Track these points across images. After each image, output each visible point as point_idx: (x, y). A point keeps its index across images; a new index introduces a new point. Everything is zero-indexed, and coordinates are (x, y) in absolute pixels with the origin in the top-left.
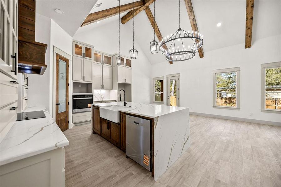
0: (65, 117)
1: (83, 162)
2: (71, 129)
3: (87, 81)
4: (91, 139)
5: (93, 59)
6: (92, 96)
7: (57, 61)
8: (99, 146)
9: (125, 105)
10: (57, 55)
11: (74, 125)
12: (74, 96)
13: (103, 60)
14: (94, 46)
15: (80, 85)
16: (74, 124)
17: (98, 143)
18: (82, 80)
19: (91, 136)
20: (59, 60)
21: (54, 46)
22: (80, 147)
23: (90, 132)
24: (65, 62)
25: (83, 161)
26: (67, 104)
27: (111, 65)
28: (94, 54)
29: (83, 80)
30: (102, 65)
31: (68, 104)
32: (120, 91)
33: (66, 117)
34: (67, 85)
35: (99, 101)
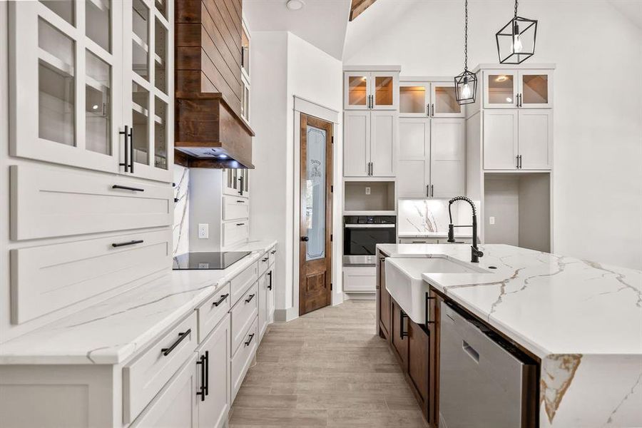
0: (323, 273)
1: (313, 416)
2: (336, 308)
3: (380, 175)
4: (367, 351)
5: (398, 108)
6: (392, 219)
7: (303, 132)
8: (375, 383)
9: (475, 260)
10: (303, 116)
11: (347, 297)
12: (347, 219)
13: (434, 102)
14: (400, 67)
15: (367, 188)
16: (346, 295)
17: (378, 370)
18: (366, 174)
19: (370, 342)
20: (309, 128)
21: (294, 96)
22: (329, 365)
23: (372, 329)
24: (324, 132)
25: (313, 412)
26: (328, 239)
27: (462, 114)
28: (403, 90)
29: (370, 173)
30: (428, 120)
31: (332, 240)
32: (451, 202)
33: (326, 272)
34: (329, 188)
35: (416, 238)
